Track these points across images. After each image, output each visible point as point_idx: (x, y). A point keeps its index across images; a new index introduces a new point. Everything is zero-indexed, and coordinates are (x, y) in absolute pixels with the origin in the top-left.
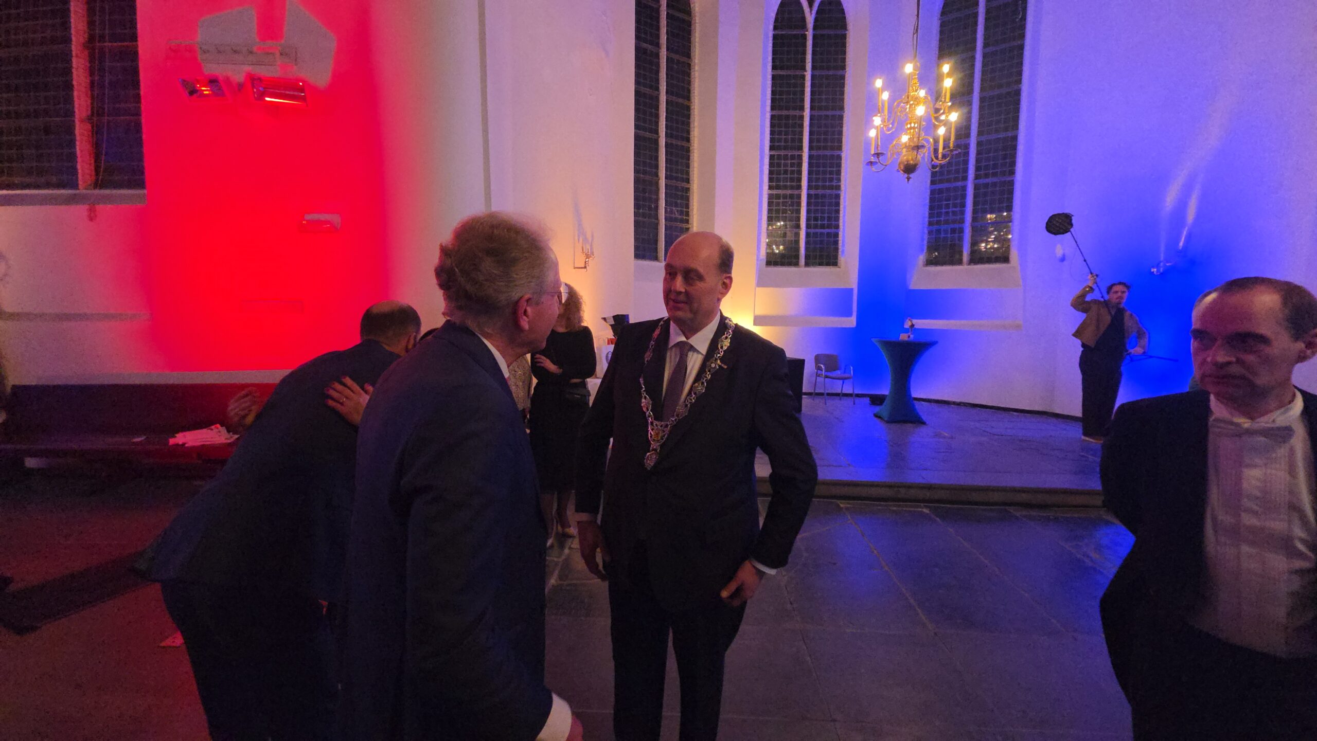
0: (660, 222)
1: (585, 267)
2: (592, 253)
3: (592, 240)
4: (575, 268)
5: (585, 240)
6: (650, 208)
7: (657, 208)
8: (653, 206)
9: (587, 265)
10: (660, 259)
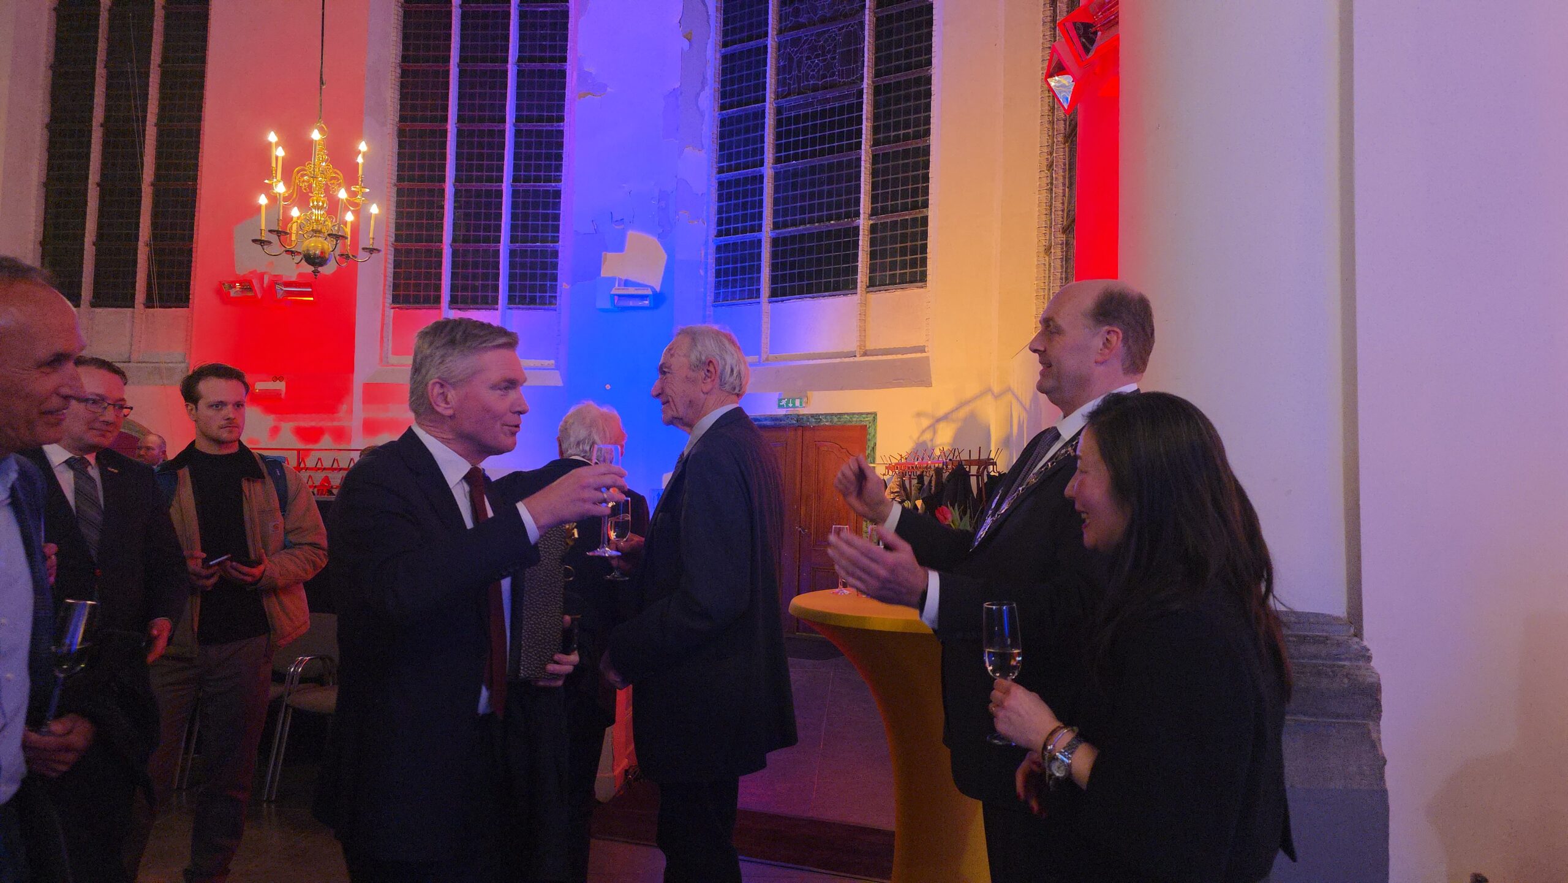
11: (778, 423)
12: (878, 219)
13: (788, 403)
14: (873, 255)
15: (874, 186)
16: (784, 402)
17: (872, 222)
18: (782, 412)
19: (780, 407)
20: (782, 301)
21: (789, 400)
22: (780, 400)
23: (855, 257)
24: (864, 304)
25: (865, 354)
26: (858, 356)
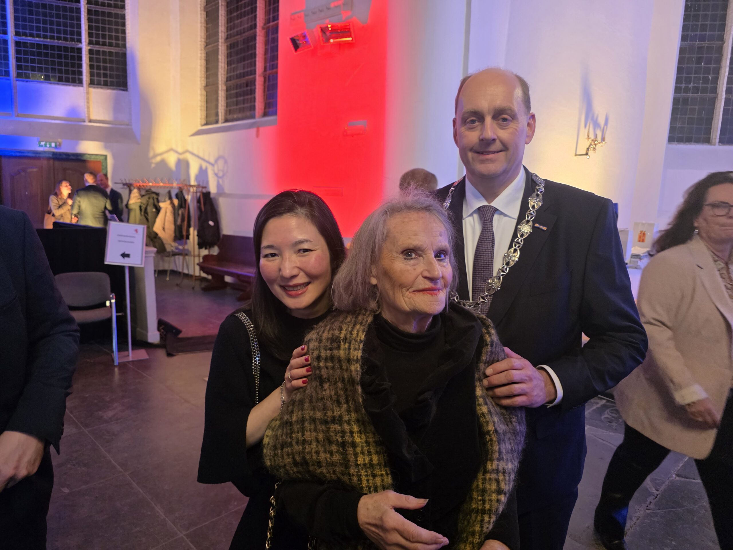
0: (719, 96)
1: (587, 154)
2: (603, 139)
3: (606, 123)
4: (576, 155)
5: (596, 125)
6: (706, 80)
7: (716, 80)
8: (710, 78)
9: (591, 152)
10: (713, 141)
11: (38, 155)
12: (95, 47)
13: (45, 145)
14: (91, 67)
15: (90, 27)
16: (43, 143)
17: (89, 48)
18: (41, 149)
19: (40, 146)
20: (27, 81)
21: (46, 142)
22: (40, 142)
23: (80, 66)
24: (88, 93)
25: (90, 121)
26: (87, 121)
